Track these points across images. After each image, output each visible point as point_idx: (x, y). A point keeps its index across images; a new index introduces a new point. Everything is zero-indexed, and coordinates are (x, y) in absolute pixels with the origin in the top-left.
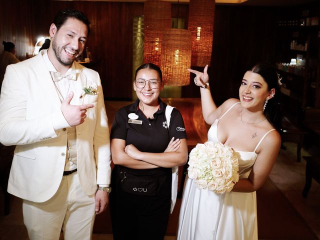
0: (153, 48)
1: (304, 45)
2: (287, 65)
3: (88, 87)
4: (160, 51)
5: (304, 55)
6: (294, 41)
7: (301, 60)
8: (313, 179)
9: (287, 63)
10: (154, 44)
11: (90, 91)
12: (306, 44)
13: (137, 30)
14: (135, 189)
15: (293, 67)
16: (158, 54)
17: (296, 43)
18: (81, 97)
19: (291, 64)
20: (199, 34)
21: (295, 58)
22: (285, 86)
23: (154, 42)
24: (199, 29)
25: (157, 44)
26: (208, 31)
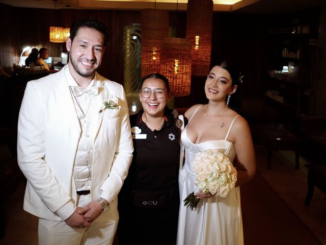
0: (151, 57)
1: (296, 53)
2: (280, 72)
3: (109, 101)
4: (159, 61)
5: (295, 62)
6: (286, 49)
7: (293, 67)
8: (315, 187)
9: (279, 71)
10: (152, 53)
11: (111, 105)
12: (298, 52)
13: (126, 39)
14: (145, 203)
15: (285, 75)
16: (156, 64)
17: (288, 51)
18: (101, 111)
19: (283, 71)
20: (197, 43)
21: (287, 65)
22: (278, 93)
23: (152, 52)
24: (197, 37)
25: (154, 53)
26: (207, 40)
